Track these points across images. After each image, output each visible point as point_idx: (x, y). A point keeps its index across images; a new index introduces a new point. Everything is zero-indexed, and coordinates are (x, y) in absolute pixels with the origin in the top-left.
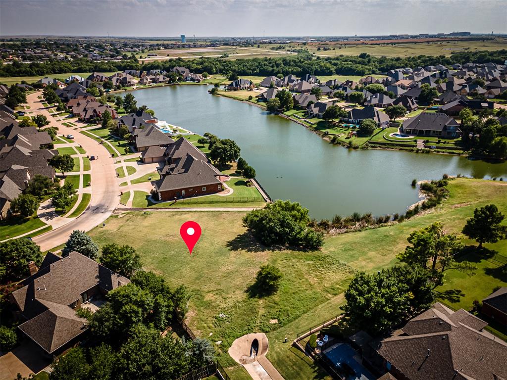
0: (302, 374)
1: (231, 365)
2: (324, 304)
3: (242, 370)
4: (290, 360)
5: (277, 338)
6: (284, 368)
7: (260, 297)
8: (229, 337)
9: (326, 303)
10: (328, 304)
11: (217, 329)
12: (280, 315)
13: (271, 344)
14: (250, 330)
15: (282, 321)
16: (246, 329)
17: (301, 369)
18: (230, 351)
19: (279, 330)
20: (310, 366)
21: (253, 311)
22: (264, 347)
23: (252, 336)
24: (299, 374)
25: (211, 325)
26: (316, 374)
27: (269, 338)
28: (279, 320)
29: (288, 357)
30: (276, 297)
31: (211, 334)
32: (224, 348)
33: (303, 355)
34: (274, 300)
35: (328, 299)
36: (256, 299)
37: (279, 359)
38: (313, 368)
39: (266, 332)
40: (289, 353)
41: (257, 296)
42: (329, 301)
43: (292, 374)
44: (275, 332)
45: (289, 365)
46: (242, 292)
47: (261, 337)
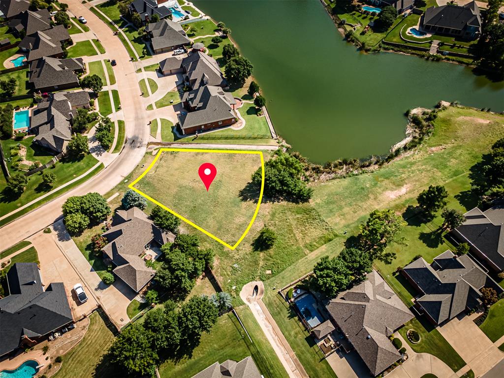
0: (281, 314)
1: (241, 305)
2: (302, 259)
3: (247, 309)
4: (276, 304)
5: (269, 285)
6: (272, 309)
7: (261, 251)
8: (240, 283)
9: (304, 258)
10: (305, 259)
11: (233, 276)
12: (273, 267)
13: (266, 290)
14: (253, 279)
15: (274, 272)
16: (251, 277)
17: (281, 310)
18: (241, 294)
19: (271, 279)
20: (287, 308)
21: (256, 263)
22: (261, 291)
23: (254, 283)
24: (279, 313)
25: (229, 273)
26: (289, 314)
27: (265, 285)
28: (272, 271)
29: (275, 301)
30: (271, 251)
31: (229, 281)
32: (237, 292)
33: (284, 301)
34: (270, 254)
35: (306, 255)
36: (258, 252)
37: (269, 303)
38: (288, 310)
39: (263, 281)
40: (275, 298)
41: (259, 250)
42: (307, 257)
43: (276, 313)
44: (269, 280)
45: (275, 307)
46: (250, 245)
47: (260, 284)
